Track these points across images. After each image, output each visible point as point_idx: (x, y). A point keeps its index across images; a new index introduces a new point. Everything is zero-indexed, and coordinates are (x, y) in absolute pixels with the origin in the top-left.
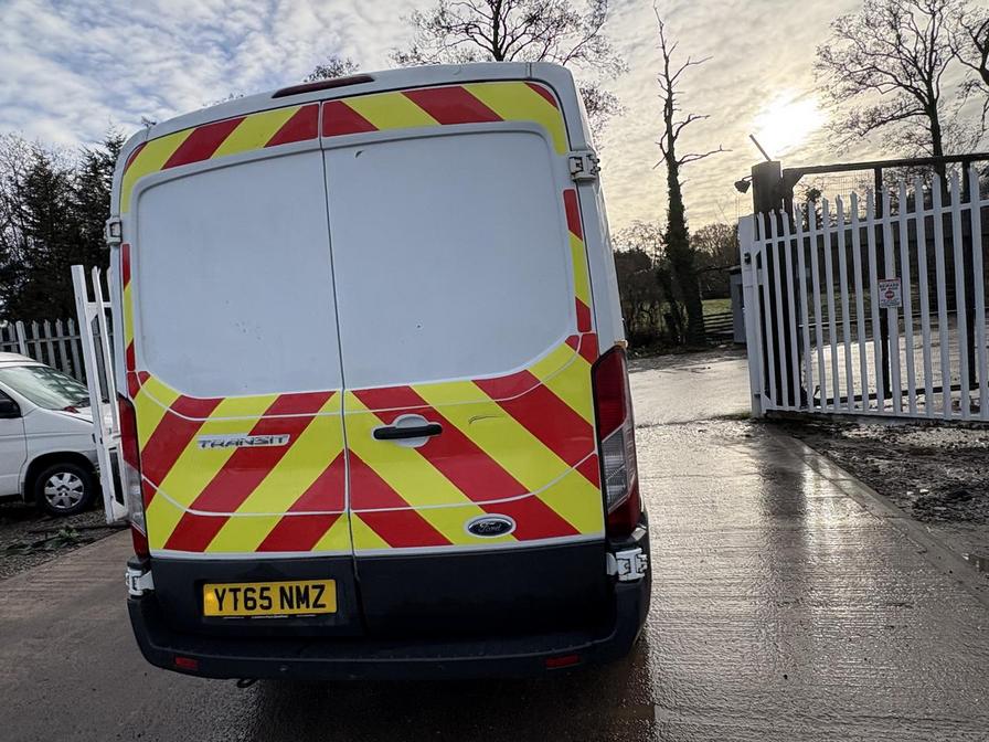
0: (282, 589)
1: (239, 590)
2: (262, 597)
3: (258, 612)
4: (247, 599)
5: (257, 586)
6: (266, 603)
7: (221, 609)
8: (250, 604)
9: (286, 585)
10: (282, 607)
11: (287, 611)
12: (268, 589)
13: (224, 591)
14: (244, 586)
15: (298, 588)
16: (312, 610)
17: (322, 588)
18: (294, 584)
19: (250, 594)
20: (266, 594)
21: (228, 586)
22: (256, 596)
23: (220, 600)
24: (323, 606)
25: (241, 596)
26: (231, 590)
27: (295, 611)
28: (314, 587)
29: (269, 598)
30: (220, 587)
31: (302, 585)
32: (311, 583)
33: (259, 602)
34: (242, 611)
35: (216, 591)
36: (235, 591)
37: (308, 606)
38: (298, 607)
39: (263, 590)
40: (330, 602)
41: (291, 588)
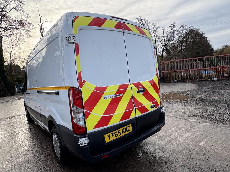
0: (122, 129)
1: (113, 133)
2: (119, 133)
3: (118, 137)
4: (115, 135)
5: (117, 131)
6: (119, 134)
7: (110, 139)
8: (116, 135)
9: (123, 128)
10: (123, 134)
11: (124, 134)
12: (119, 131)
13: (110, 135)
14: (114, 132)
15: (125, 128)
16: (129, 132)
17: (129, 127)
18: (124, 128)
19: (116, 133)
20: (119, 132)
21: (110, 133)
22: (117, 133)
23: (109, 137)
24: (130, 130)
25: (114, 134)
26: (111, 134)
27: (125, 133)
28: (128, 127)
29: (120, 133)
30: (109, 134)
31: (125, 127)
32: (127, 126)
33: (118, 134)
34: (115, 138)
35: (108, 135)
36: (112, 134)
37: (127, 132)
38: (126, 132)
39: (118, 131)
40: (131, 129)
41: (124, 129)
